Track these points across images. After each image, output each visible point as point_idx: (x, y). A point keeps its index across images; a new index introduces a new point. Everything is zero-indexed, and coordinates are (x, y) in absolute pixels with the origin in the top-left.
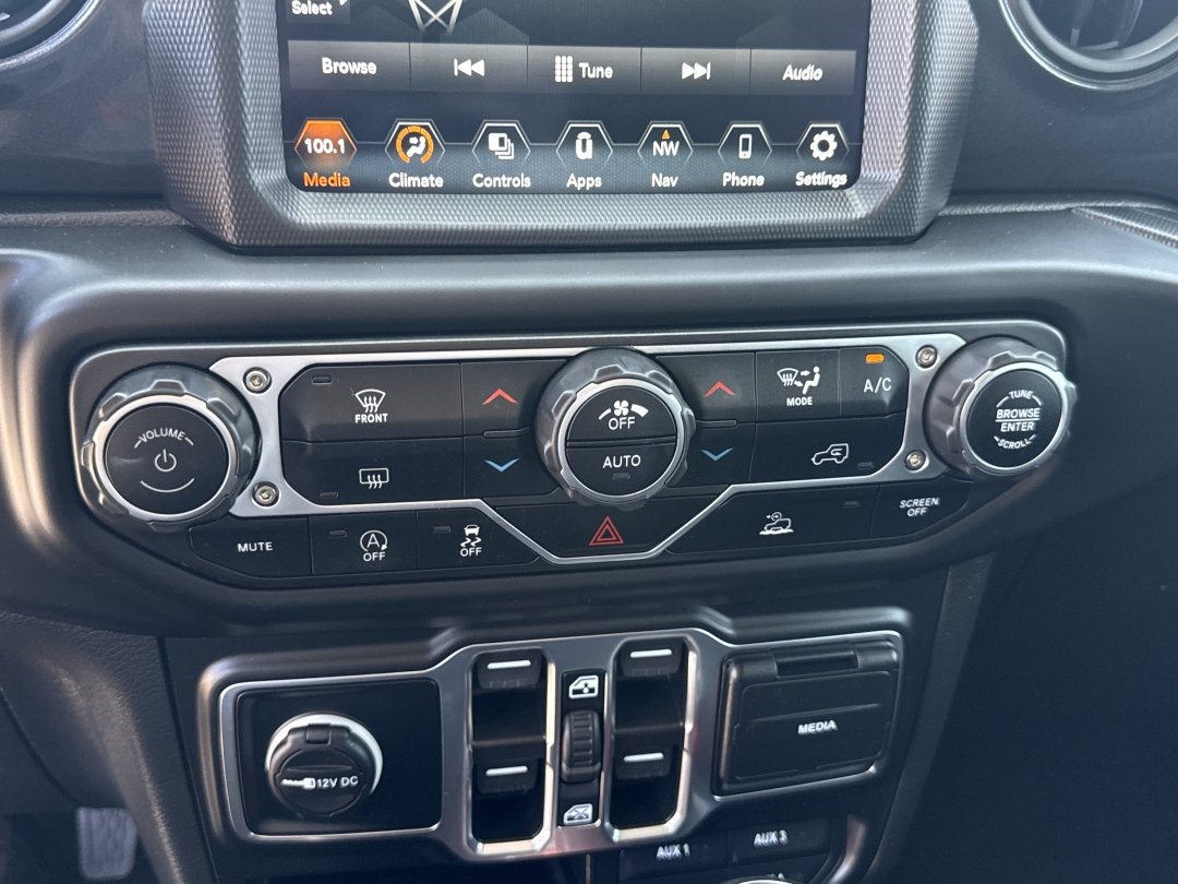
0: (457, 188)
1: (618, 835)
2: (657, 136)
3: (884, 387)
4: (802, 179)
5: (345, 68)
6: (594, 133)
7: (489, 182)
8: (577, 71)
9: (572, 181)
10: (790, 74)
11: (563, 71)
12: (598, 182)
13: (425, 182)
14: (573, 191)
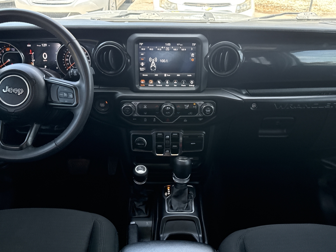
0: (155, 86)
1: (172, 155)
2: (175, 81)
3: (196, 107)
4: (190, 86)
5: (145, 75)
6: (168, 81)
7: (158, 86)
8: (167, 75)
9: (166, 85)
10: (188, 75)
11: (165, 75)
12: (169, 86)
13: (152, 85)
14: (166, 86)
